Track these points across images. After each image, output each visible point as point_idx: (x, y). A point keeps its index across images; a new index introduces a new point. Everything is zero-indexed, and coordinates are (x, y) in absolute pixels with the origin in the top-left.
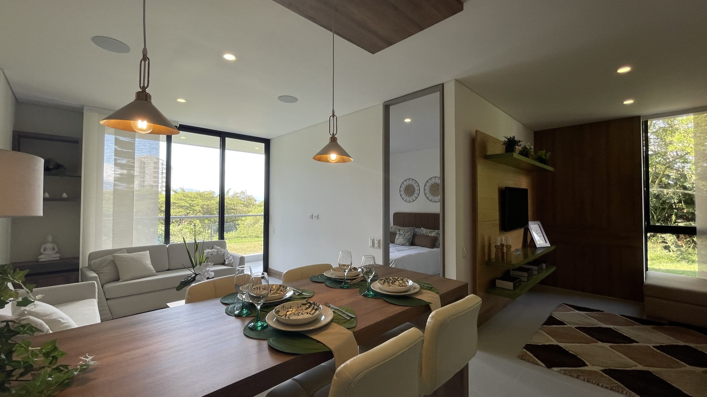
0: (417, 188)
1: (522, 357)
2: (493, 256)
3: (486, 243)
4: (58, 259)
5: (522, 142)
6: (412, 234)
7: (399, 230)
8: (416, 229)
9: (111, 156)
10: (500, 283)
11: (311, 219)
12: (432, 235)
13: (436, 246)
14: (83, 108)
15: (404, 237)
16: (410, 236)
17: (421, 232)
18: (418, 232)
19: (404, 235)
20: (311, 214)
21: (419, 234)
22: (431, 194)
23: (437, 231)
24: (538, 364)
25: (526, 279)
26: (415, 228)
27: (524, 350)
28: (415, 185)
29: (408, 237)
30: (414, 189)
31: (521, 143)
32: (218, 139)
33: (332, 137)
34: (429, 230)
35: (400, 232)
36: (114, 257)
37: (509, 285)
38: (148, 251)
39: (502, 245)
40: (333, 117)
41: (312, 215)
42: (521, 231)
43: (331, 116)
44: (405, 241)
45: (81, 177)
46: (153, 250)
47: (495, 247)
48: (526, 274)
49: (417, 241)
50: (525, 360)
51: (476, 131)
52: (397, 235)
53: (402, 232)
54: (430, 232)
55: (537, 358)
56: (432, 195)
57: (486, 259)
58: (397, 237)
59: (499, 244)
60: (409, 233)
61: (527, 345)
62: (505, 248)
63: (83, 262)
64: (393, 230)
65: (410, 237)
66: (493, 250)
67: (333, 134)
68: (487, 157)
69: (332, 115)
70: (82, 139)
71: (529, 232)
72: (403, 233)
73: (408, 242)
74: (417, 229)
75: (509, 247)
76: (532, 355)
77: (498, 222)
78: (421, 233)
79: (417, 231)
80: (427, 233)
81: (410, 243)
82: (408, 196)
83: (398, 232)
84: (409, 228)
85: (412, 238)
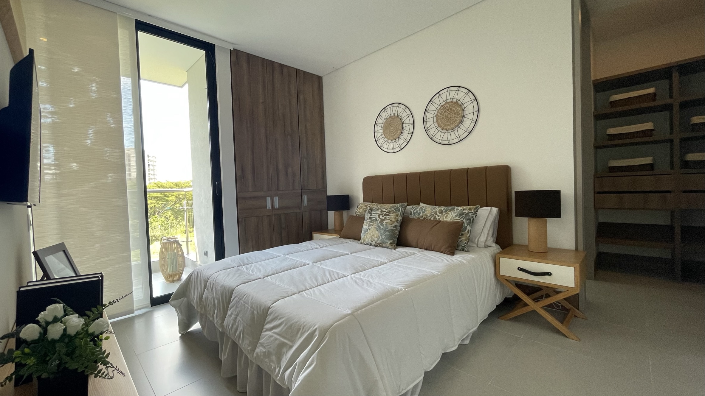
6: (400, 219)
8: (408, 207)
15: (382, 227)
16: (396, 224)
18: (414, 214)
19: (382, 221)
22: (441, 127)
26: (406, 204)
28: (404, 115)
29: (390, 227)
30: (403, 123)
34: (437, 209)
44: (384, 237)
49: (411, 234)
54: (441, 212)
56: (443, 129)
60: (393, 216)
65: (396, 226)
72: (379, 216)
73: (391, 237)
74: (411, 207)
78: (421, 215)
79: (412, 211)
81: (394, 241)
82: (390, 141)
83: (367, 216)
84: (394, 205)
85: (399, 228)
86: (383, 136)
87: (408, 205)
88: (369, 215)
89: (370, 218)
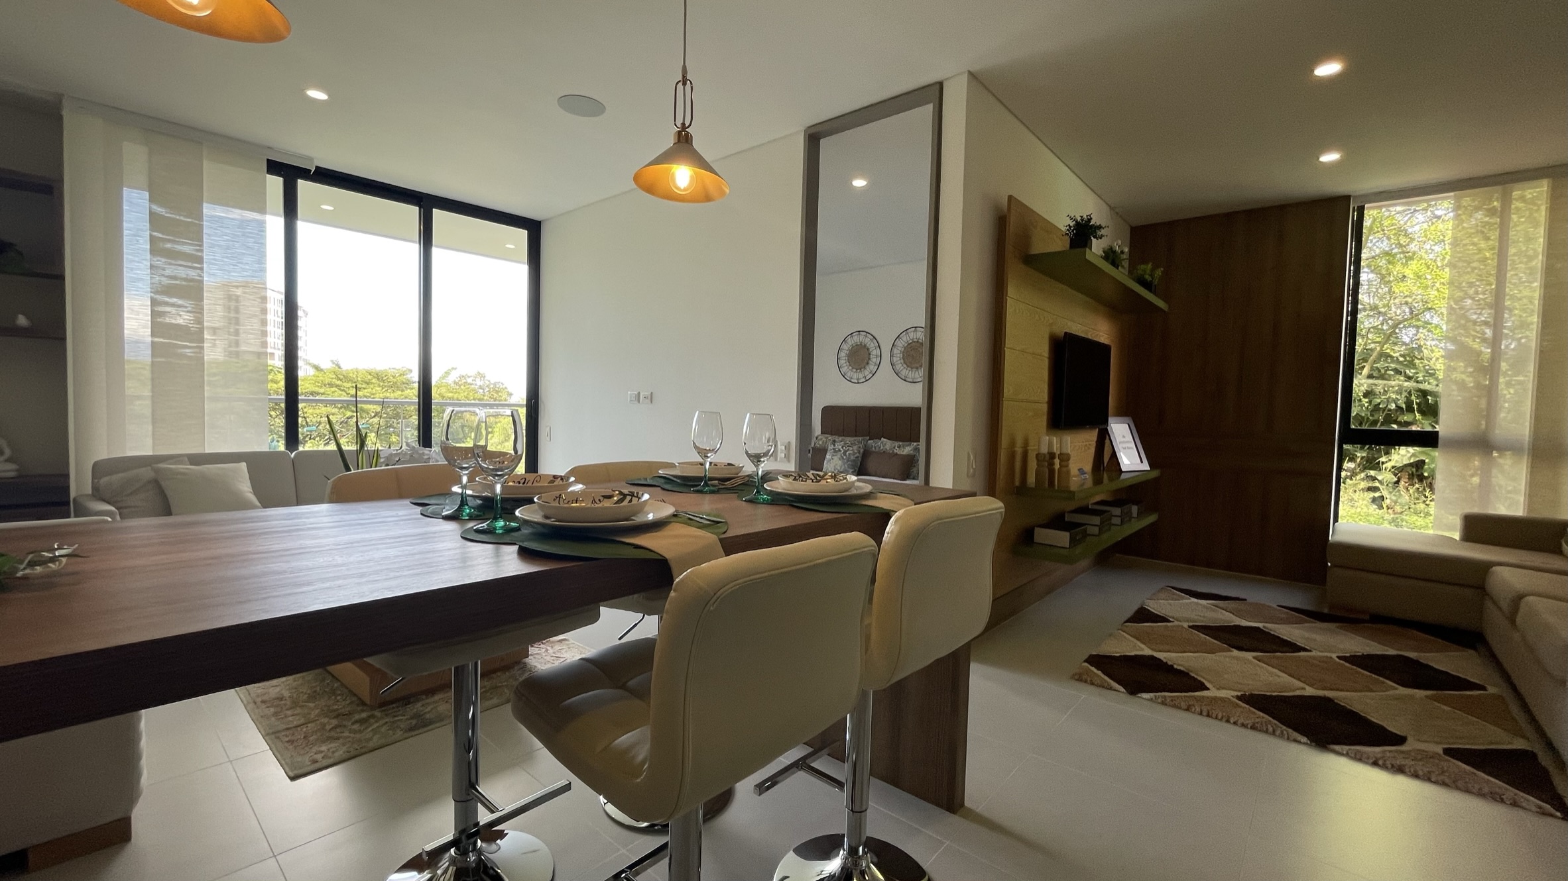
0: (875, 352)
1: (1080, 678)
2: (1031, 479)
3: (1019, 450)
4: (12, 474)
5: (1105, 229)
6: (862, 450)
7: (834, 441)
8: (869, 442)
9: (142, 230)
10: (1044, 536)
11: (636, 402)
12: (904, 453)
13: (912, 477)
14: (61, 102)
15: (845, 457)
16: (858, 454)
17: (880, 447)
18: (875, 448)
19: (845, 452)
20: (636, 393)
21: (877, 450)
22: (906, 364)
23: (915, 444)
24: (1111, 688)
25: (1096, 530)
26: (868, 438)
27: (1086, 664)
28: (872, 345)
29: (852, 458)
30: (870, 354)
31: (1103, 232)
32: (413, 211)
33: (679, 132)
34: (897, 444)
35: (834, 445)
36: (157, 471)
37: (1062, 538)
38: (244, 464)
39: (1052, 456)
40: (684, 84)
41: (639, 393)
42: (1091, 436)
43: (680, 81)
44: (846, 466)
45: (61, 278)
46: (257, 463)
47: (1036, 457)
48: (1096, 520)
49: (871, 464)
50: (1086, 682)
51: (1010, 197)
52: (828, 454)
53: (838, 446)
54: (899, 447)
55: (1112, 679)
56: (908, 366)
57: (1017, 483)
58: (827, 457)
59: (1044, 450)
60: (855, 448)
61: (1091, 656)
62: (1057, 461)
63: (80, 484)
64: (821, 443)
65: (857, 457)
66: (1033, 465)
67: (683, 124)
68: (1030, 260)
69: (681, 79)
70: (61, 181)
71: (1107, 441)
72: (842, 448)
73: (853, 466)
74: (872, 441)
75: (1065, 458)
76: (1099, 673)
77: (1044, 408)
78: (882, 448)
79: (873, 445)
80: (894, 448)
81: (855, 470)
82: (855, 370)
83: (831, 447)
84: (856, 438)
85: (860, 459)
86: (848, 363)
87: (869, 440)
88: (832, 446)
89: (833, 449)
